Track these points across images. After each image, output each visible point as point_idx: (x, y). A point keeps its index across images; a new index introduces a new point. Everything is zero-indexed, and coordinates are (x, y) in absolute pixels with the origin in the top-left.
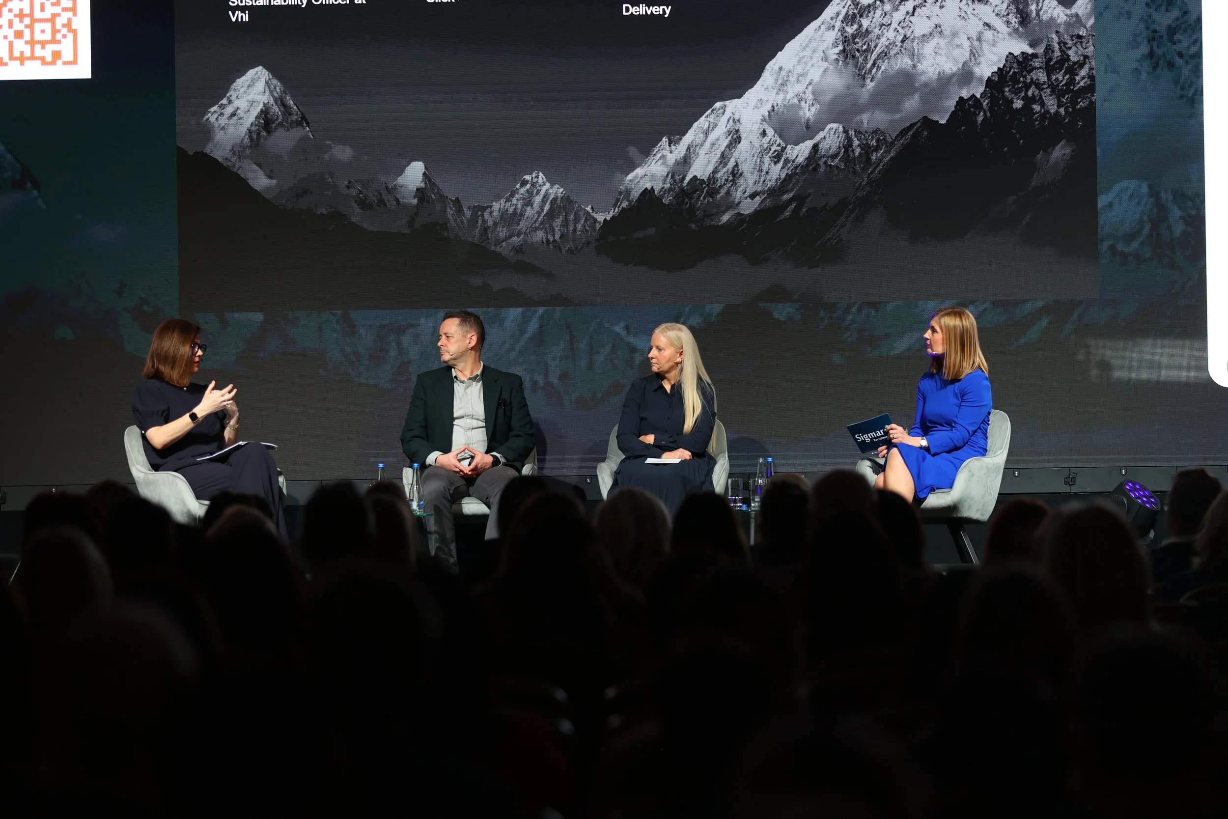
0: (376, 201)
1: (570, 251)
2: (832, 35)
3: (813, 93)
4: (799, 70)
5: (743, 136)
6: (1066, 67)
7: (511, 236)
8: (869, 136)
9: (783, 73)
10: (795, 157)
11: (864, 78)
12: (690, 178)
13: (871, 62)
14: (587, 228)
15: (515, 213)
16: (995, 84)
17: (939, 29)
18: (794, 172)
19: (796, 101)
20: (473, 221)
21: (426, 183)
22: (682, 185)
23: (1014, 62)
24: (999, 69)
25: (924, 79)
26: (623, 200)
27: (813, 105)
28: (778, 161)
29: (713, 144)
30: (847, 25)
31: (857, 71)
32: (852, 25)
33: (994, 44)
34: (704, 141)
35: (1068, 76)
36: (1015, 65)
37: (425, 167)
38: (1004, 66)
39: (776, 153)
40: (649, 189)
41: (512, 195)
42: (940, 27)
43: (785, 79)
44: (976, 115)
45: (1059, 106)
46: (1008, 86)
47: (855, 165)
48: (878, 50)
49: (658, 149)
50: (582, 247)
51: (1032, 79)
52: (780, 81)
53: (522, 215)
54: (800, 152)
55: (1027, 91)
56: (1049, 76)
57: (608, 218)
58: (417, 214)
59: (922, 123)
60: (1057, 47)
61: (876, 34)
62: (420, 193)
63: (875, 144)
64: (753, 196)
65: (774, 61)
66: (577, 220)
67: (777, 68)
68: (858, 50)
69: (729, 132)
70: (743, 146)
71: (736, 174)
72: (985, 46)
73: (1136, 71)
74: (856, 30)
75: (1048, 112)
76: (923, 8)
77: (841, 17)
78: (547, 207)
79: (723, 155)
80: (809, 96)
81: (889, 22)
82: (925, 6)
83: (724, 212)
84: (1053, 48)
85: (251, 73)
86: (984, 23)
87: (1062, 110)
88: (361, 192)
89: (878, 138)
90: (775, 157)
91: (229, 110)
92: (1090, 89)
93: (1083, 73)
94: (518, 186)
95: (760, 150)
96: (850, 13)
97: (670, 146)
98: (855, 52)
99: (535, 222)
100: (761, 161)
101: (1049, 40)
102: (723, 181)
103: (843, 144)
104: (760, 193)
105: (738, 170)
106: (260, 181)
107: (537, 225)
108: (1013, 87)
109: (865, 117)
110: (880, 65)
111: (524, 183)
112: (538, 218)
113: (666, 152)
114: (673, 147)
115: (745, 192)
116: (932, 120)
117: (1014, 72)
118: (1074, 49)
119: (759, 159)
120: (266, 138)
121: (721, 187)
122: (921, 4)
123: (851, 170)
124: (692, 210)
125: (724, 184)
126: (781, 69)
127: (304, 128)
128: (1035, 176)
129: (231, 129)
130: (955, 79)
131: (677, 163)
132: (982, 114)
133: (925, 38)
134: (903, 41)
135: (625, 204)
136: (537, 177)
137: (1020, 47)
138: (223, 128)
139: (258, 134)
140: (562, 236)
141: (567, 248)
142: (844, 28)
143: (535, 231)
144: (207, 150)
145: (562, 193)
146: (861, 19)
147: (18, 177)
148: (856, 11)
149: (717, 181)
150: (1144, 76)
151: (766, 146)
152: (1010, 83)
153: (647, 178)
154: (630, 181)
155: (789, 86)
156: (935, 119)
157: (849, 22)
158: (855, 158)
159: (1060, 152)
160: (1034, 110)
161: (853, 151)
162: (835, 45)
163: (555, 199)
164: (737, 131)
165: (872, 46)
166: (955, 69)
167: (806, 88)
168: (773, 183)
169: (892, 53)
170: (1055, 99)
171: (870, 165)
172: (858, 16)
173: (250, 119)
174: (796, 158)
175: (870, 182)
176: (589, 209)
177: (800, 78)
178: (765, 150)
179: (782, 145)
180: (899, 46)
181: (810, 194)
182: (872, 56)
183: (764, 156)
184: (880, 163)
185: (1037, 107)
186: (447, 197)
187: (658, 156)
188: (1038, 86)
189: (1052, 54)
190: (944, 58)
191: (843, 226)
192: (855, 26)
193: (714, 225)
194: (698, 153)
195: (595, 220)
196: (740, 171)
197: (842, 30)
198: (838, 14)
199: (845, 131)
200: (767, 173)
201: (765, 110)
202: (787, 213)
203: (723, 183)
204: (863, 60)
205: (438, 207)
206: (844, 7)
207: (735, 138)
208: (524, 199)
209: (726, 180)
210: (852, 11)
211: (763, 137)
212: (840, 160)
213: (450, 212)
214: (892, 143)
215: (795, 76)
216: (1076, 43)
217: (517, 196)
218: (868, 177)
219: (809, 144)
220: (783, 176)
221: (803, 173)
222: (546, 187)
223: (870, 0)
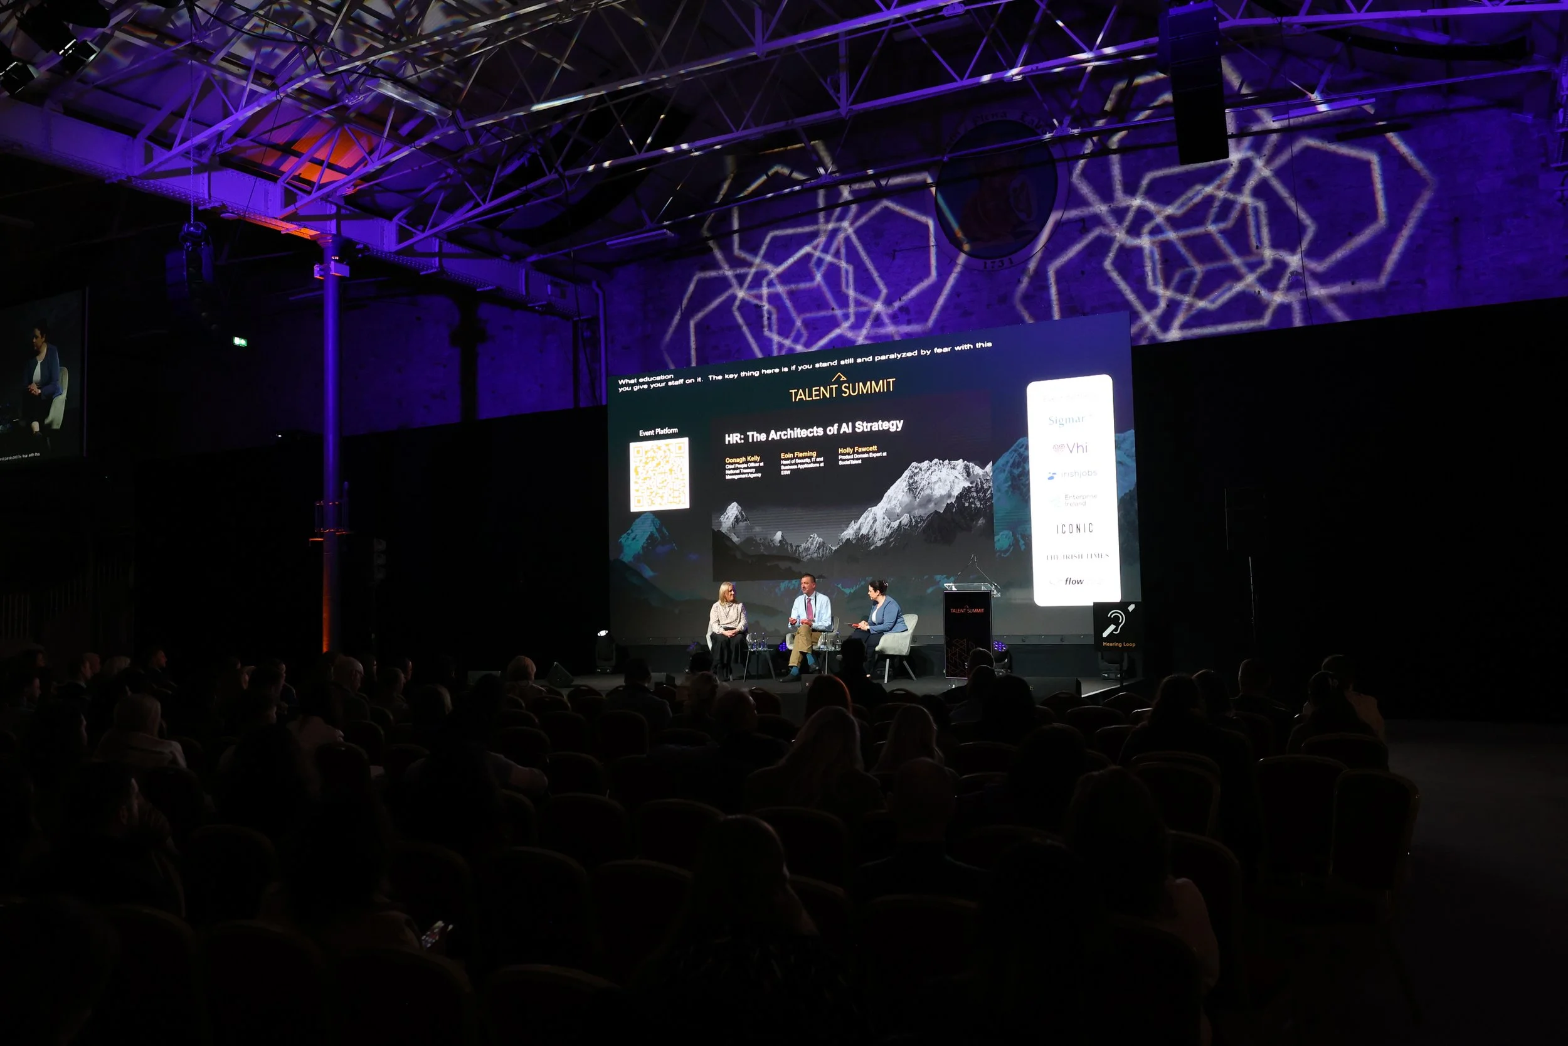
0: (768, 545)
1: (825, 560)
2: (905, 483)
3: (899, 504)
4: (895, 496)
6: (983, 491)
7: (807, 556)
8: (918, 518)
9: (890, 497)
10: (894, 526)
11: (916, 498)
12: (861, 534)
13: (918, 492)
14: (830, 553)
15: (808, 547)
16: (960, 497)
17: (940, 479)
18: (894, 531)
19: (894, 507)
20: (796, 550)
21: (782, 539)
22: (859, 537)
23: (965, 490)
24: (960, 492)
25: (935, 497)
26: (840, 542)
27: (899, 508)
28: (889, 528)
29: (868, 523)
30: (910, 480)
31: (913, 495)
33: (958, 484)
34: (865, 522)
35: (983, 494)
37: (782, 533)
38: (962, 492)
40: (848, 538)
41: (807, 542)
43: (891, 499)
44: (953, 509)
45: (980, 505)
46: (963, 498)
47: (913, 528)
48: (920, 487)
49: (851, 525)
50: (828, 559)
51: (971, 494)
52: (889, 500)
53: (810, 548)
54: (895, 524)
55: (969, 499)
56: (977, 491)
57: (836, 549)
58: (779, 548)
59: (935, 513)
60: (979, 483)
61: (919, 482)
62: (780, 541)
63: (920, 521)
64: (881, 540)
65: (887, 493)
66: (826, 550)
67: (888, 496)
68: (914, 488)
69: (873, 518)
70: (877, 523)
71: (875, 532)
72: (955, 484)
73: (1007, 492)
74: (913, 481)
75: (977, 507)
76: (934, 472)
78: (818, 545)
79: (871, 526)
81: (924, 478)
83: (872, 546)
85: (733, 504)
86: (955, 476)
87: (982, 506)
88: (763, 542)
89: (921, 519)
91: (727, 516)
92: (991, 498)
93: (989, 492)
94: (809, 539)
96: (911, 476)
98: (912, 489)
100: (883, 528)
101: (977, 481)
103: (909, 521)
104: (883, 539)
106: (735, 539)
107: (814, 551)
108: (965, 499)
109: (916, 512)
110: (921, 493)
111: (811, 537)
112: (815, 549)
113: (854, 526)
114: (855, 524)
115: (878, 539)
117: (965, 493)
118: (985, 484)
120: (737, 525)
121: (871, 537)
123: (912, 530)
124: (862, 545)
127: (747, 521)
128: (973, 530)
129: (727, 523)
130: (945, 497)
131: (857, 529)
132: (955, 509)
133: (935, 483)
134: (928, 484)
135: (841, 544)
136: (814, 536)
137: (967, 484)
138: (725, 523)
139: (735, 524)
140: (822, 555)
143: (813, 555)
144: (720, 530)
145: (822, 540)
146: (915, 478)
147: (670, 539)
149: (869, 535)
150: (1010, 493)
151: (884, 523)
153: (848, 535)
154: (843, 536)
155: (892, 502)
156: (939, 511)
157: (910, 478)
158: (913, 526)
159: (981, 521)
161: (912, 523)
162: (907, 487)
163: (820, 543)
164: (876, 518)
165: (918, 487)
166: (945, 493)
167: (897, 502)
168: (887, 535)
169: (925, 488)
170: (979, 502)
171: (918, 528)
172: (914, 476)
173: (732, 519)
175: (918, 534)
176: (830, 546)
179: (890, 522)
180: (927, 486)
181: (898, 539)
182: (918, 490)
183: (884, 526)
184: (921, 527)
185: (973, 506)
186: (788, 543)
187: (851, 527)
188: (974, 498)
189: (978, 486)
190: (942, 492)
193: (869, 550)
194: (863, 526)
195: (832, 550)
197: (908, 481)
198: (907, 476)
199: (910, 517)
200: (885, 532)
201: (884, 511)
202: (892, 545)
204: (915, 491)
205: (786, 546)
206: (909, 474)
207: (875, 520)
208: (811, 543)
209: (872, 535)
211: (884, 520)
212: (908, 526)
213: (789, 548)
214: (926, 520)
215: (894, 498)
216: (986, 482)
217: (809, 542)
218: (917, 532)
219: (898, 521)
220: (890, 533)
221: (897, 532)
222: (817, 539)
223: (918, 470)
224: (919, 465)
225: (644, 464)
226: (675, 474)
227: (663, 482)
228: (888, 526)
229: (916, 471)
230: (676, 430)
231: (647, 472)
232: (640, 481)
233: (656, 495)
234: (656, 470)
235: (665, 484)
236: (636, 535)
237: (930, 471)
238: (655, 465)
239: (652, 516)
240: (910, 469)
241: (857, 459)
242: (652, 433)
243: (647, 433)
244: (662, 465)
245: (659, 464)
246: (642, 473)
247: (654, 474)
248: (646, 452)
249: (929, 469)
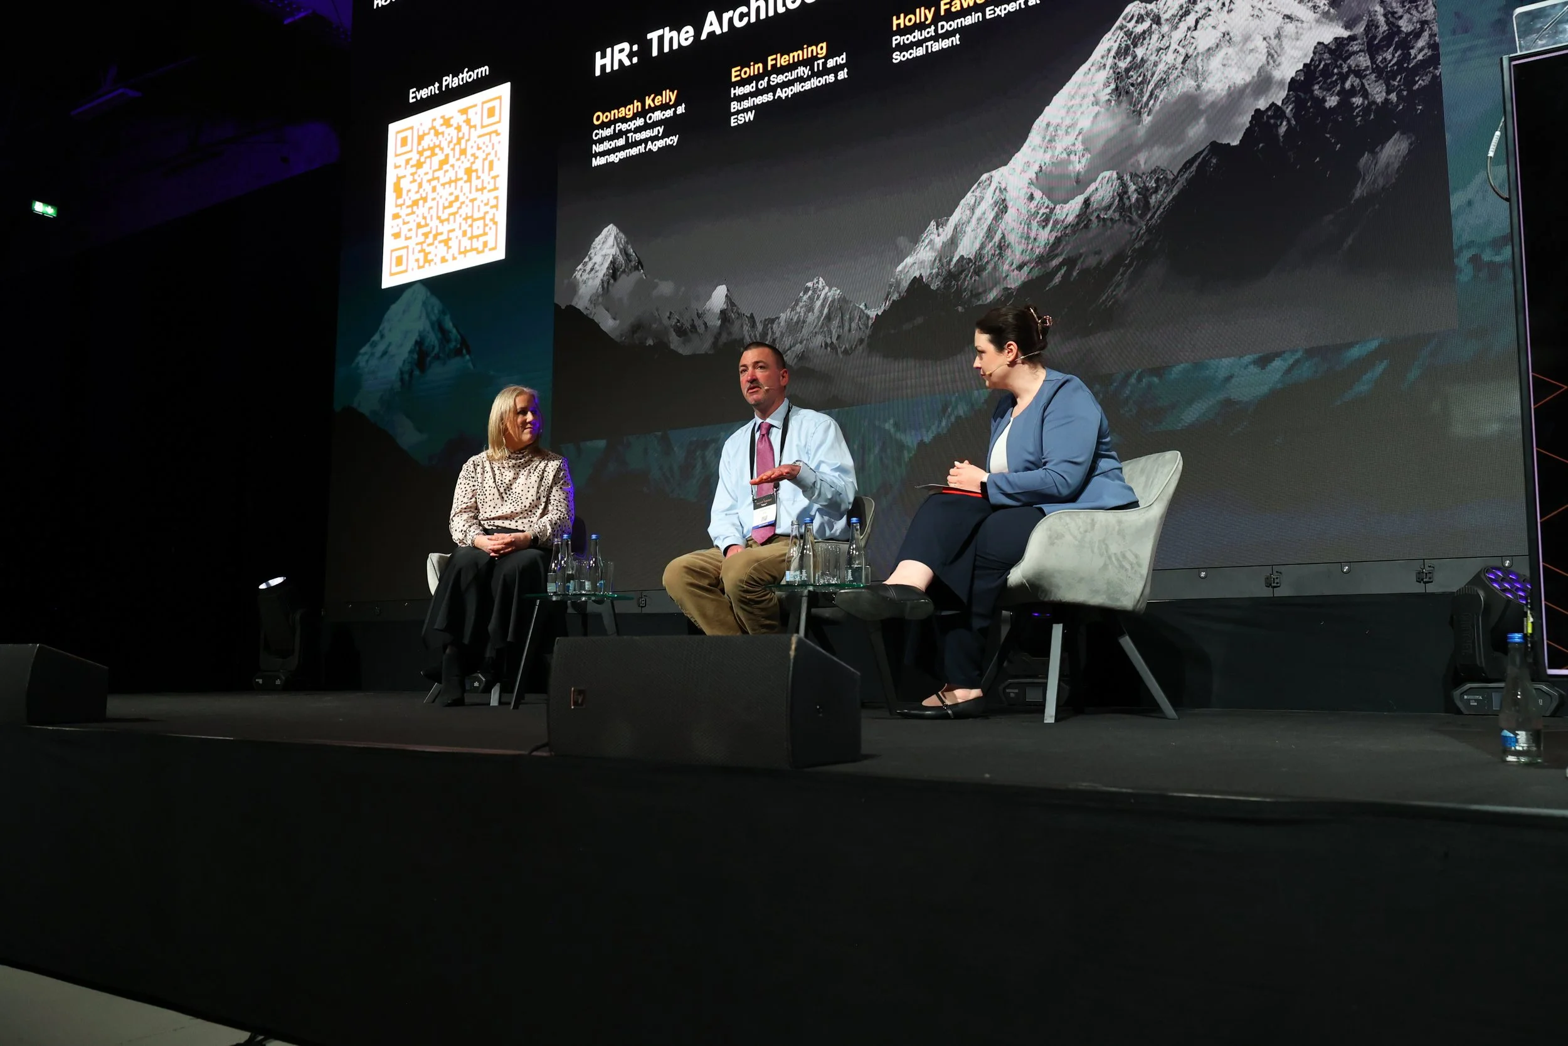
0: (690, 328)
1: (846, 352)
2: (1103, 75)
3: (1083, 143)
4: (1068, 121)
5: (1010, 204)
6: (1396, 42)
7: (794, 345)
8: (1147, 177)
9: (1051, 129)
10: (1064, 217)
11: (1140, 113)
12: (957, 258)
13: (1148, 94)
14: (861, 327)
15: (797, 323)
16: (1300, 86)
17: (1227, 38)
18: (1064, 233)
19: (1065, 155)
21: (727, 305)
22: (949, 267)
23: (1325, 53)
24: (1305, 65)
25: (1210, 98)
26: (894, 292)
27: (1083, 155)
28: (1047, 225)
29: (979, 219)
30: (1119, 60)
31: (1132, 108)
32: (1125, 58)
33: (1299, 36)
34: (971, 218)
35: (1399, 53)
36: (1326, 56)
37: (728, 290)
38: (1312, 60)
39: (1044, 216)
40: (918, 277)
41: (797, 304)
42: (1228, 34)
43: (1053, 133)
44: (1277, 126)
45: (1388, 93)
46: (1318, 83)
47: (1131, 213)
48: (1156, 78)
49: (926, 234)
50: (856, 346)
51: (1349, 67)
52: (1048, 138)
53: (804, 322)
54: (1070, 210)
55: (1343, 83)
56: (1373, 59)
57: (880, 314)
58: (720, 334)
59: (1209, 150)
60: (1381, 20)
61: (1153, 62)
62: (723, 312)
63: (1154, 185)
64: (1020, 267)
65: (1041, 117)
66: (851, 320)
67: (1044, 124)
68: (1132, 85)
69: (996, 203)
70: (1011, 215)
71: (1002, 246)
72: (1286, 43)
74: (1130, 62)
75: (1374, 102)
76: (1207, 18)
77: (1113, 53)
78: (826, 311)
79: (989, 229)
80: (1079, 147)
81: (1168, 44)
82: (1209, 15)
83: (991, 289)
84: (1378, 23)
85: (605, 231)
86: (1285, 15)
87: (1393, 97)
88: (678, 321)
89: (1158, 178)
90: (1043, 221)
91: (589, 266)
92: (1433, 60)
93: (1421, 43)
94: (801, 294)
95: (1027, 216)
96: (1123, 45)
97: (937, 229)
98: (1129, 87)
99: (815, 327)
100: (1028, 228)
101: (1372, 14)
102: (990, 256)
103: (1117, 193)
104: (1028, 263)
105: (1005, 242)
106: (608, 323)
107: (816, 330)
108: (1325, 82)
109: (1142, 158)
110: (1158, 94)
111: (807, 290)
112: (819, 322)
113: (934, 236)
114: (941, 230)
115: (1012, 264)
116: (1222, 144)
117: (1326, 65)
118: (1406, 17)
119: (1026, 227)
120: (613, 285)
121: (987, 262)
122: (1205, 14)
123: (1127, 219)
124: (959, 291)
125: (991, 260)
126: (1048, 125)
127: (639, 270)
128: (1359, 185)
129: (590, 283)
130: (1248, 91)
131: (945, 245)
132: (1285, 123)
133: (1211, 51)
134: (1184, 62)
135: (895, 297)
136: (818, 282)
137: (1331, 32)
138: (585, 282)
139: (608, 283)
140: (839, 337)
141: (843, 349)
142: (1116, 64)
143: (815, 336)
144: (573, 304)
145: (839, 294)
146: (1135, 49)
147: (459, 346)
148: (1129, 42)
149: (984, 257)
151: (1033, 210)
152: (1321, 79)
153: (916, 266)
154: (901, 272)
155: (1057, 141)
156: (1225, 142)
157: (1121, 56)
158: (1130, 205)
159: (1394, 149)
160: (1354, 104)
161: (1129, 198)
162: (1107, 84)
163: (833, 301)
164: (1004, 200)
165: (1149, 77)
166: (1248, 79)
167: (1076, 139)
168: (1041, 249)
169: (1172, 78)
170: (1382, 84)
171: (1149, 210)
172: (1132, 46)
173: (603, 270)
174: (1066, 217)
175: (1149, 230)
176: (862, 306)
177: (1069, 130)
178: (1032, 215)
179: (1050, 207)
180: (1180, 68)
181: (1081, 255)
182: (1149, 86)
183: (1032, 221)
184: (1161, 205)
185: (1357, 101)
186: (744, 315)
187: (927, 241)
188: (1359, 73)
189: (1376, 30)
190: (1234, 70)
191: (1118, 285)
192: (1129, 59)
193: (981, 305)
194: (965, 232)
195: (868, 317)
196: (1007, 243)
197: (1114, 66)
198: (1109, 50)
199: (1120, 178)
200: (1035, 239)
201: (1031, 174)
202: (1057, 279)
203: (989, 259)
204: (1139, 94)
205: (737, 324)
206: (1116, 41)
207: (1002, 207)
208: (806, 306)
209: (993, 255)
210: (1125, 43)
211: (1031, 202)
212: (1114, 211)
214: (1175, 181)
215: (1064, 128)
216: (1409, 8)
217: (801, 304)
218: (1146, 225)
219: (1079, 200)
220: (1052, 240)
221: (1074, 232)
222: (824, 291)
223: (1145, 25)
224: (1150, 7)
225: (414, 170)
226: (478, 178)
227: (451, 204)
228: (1046, 220)
229: (1140, 28)
230: (484, 70)
231: (420, 185)
232: (403, 212)
233: (435, 237)
234: (438, 178)
235: (456, 205)
236: (390, 344)
237: (1190, 20)
238: (436, 166)
239: (423, 292)
240: (1121, 28)
241: (948, 35)
242: (434, 89)
243: (424, 93)
244: (452, 160)
245: (445, 161)
246: (409, 191)
247: (434, 189)
248: (421, 138)
249: (1187, 13)
